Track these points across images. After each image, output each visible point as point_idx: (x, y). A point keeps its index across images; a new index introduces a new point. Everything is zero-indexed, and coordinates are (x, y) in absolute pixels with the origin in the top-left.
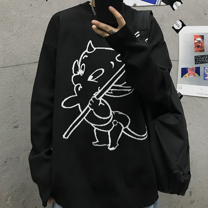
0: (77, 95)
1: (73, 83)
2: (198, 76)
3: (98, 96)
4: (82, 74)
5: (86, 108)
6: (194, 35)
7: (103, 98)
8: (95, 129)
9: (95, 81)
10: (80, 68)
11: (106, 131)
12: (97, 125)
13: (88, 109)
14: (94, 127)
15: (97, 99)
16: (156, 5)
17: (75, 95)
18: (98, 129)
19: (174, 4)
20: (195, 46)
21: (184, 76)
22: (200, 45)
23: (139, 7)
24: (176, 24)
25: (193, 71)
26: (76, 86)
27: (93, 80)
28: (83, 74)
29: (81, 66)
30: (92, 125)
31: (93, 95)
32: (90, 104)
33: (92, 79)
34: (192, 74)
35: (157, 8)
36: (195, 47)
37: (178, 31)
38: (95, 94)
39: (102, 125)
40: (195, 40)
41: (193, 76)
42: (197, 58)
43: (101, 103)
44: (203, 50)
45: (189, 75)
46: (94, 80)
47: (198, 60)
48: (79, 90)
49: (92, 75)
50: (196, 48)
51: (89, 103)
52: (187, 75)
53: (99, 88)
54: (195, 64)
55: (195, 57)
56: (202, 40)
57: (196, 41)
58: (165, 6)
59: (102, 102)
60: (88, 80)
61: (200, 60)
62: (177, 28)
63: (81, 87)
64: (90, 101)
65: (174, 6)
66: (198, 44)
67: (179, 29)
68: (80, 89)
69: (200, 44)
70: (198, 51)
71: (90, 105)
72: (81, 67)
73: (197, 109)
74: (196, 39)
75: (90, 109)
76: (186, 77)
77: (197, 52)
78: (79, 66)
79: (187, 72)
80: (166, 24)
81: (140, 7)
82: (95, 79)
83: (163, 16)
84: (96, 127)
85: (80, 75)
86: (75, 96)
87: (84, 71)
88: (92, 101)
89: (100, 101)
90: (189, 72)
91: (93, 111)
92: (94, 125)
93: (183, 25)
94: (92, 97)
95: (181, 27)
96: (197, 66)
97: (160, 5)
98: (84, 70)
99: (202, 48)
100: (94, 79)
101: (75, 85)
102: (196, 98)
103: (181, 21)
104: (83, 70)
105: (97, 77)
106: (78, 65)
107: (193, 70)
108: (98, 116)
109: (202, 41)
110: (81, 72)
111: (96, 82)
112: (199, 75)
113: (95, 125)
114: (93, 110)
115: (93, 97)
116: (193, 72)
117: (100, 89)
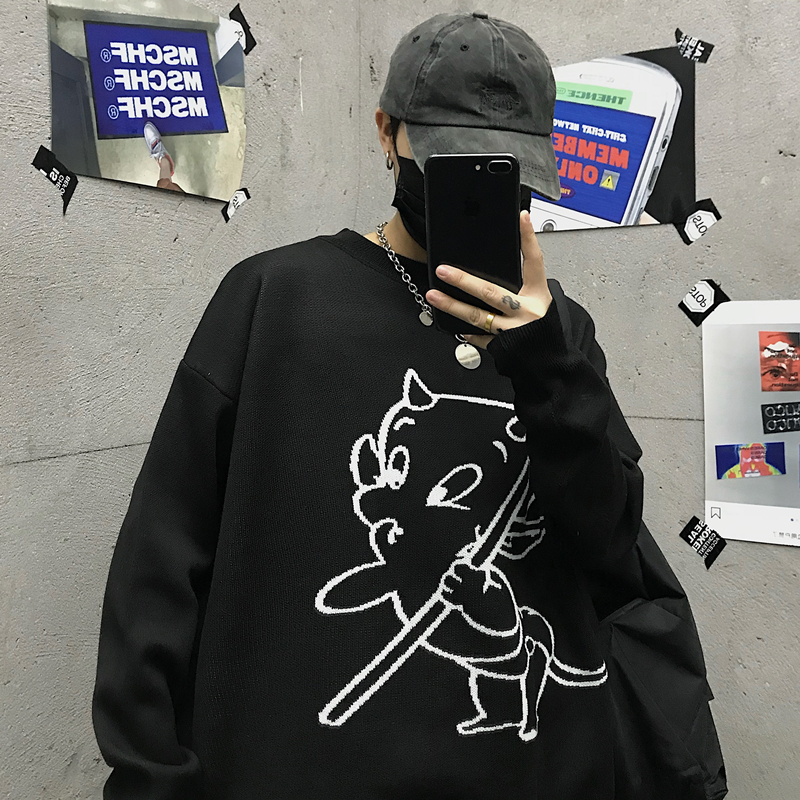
0: (382, 562)
1: (363, 518)
2: (778, 473)
3: (478, 559)
4: (397, 484)
5: (429, 604)
6: (761, 333)
7: (493, 563)
8: (475, 673)
9: (458, 506)
10: (387, 463)
11: (512, 678)
12: (481, 660)
13: (439, 607)
14: (467, 666)
15: (477, 569)
16: (622, 224)
17: (377, 560)
18: (486, 673)
19: (690, 220)
20: (762, 369)
21: (727, 473)
22: (784, 366)
23: (562, 234)
24: (694, 293)
25: (758, 457)
26: (374, 528)
27: (449, 503)
28: (402, 482)
29: (392, 457)
30: (461, 661)
31: (458, 555)
32: (448, 590)
33: (445, 499)
34: (753, 467)
35: (625, 238)
36: (763, 375)
37: (697, 319)
38: (464, 550)
39: (499, 659)
40: (763, 348)
41: (759, 474)
42: (770, 412)
43: (489, 582)
44: (795, 383)
45: (743, 471)
46: (455, 503)
47: (776, 418)
48: (391, 540)
49: (443, 486)
50: (769, 376)
51: (442, 586)
52: (736, 469)
53: (477, 528)
54: (765, 433)
55: (764, 407)
56: (793, 349)
57: (767, 354)
58: (655, 229)
59: (494, 576)
60: (428, 504)
61: (785, 417)
62: (694, 307)
63: (400, 532)
64: (444, 577)
65: (691, 229)
66: (775, 363)
67: (703, 310)
68: (397, 537)
69: (783, 362)
70: (774, 388)
71: (444, 594)
72: (388, 458)
73: (782, 589)
74: (771, 346)
75: (449, 607)
76: (732, 476)
77: (770, 390)
78: (381, 455)
79: (736, 461)
80: (660, 293)
81: (566, 234)
82: (457, 498)
83: (647, 266)
84: (477, 665)
85: (388, 486)
86: (374, 564)
87: (405, 472)
88: (454, 576)
89: (488, 576)
90: (745, 460)
91: (463, 614)
92: (469, 663)
93: (720, 297)
94: (454, 564)
95: (710, 303)
96: (774, 438)
97: (636, 225)
98: (406, 467)
99: (793, 378)
100: (453, 499)
101: (370, 525)
102: (775, 551)
103: (711, 282)
104: (402, 470)
105: (465, 493)
106: (375, 451)
107: (756, 453)
108: (482, 629)
109: (791, 354)
110: (391, 478)
111: (462, 508)
112: (783, 472)
113: (472, 660)
114: (460, 608)
115: (458, 562)
116: (756, 460)
117: (482, 532)
